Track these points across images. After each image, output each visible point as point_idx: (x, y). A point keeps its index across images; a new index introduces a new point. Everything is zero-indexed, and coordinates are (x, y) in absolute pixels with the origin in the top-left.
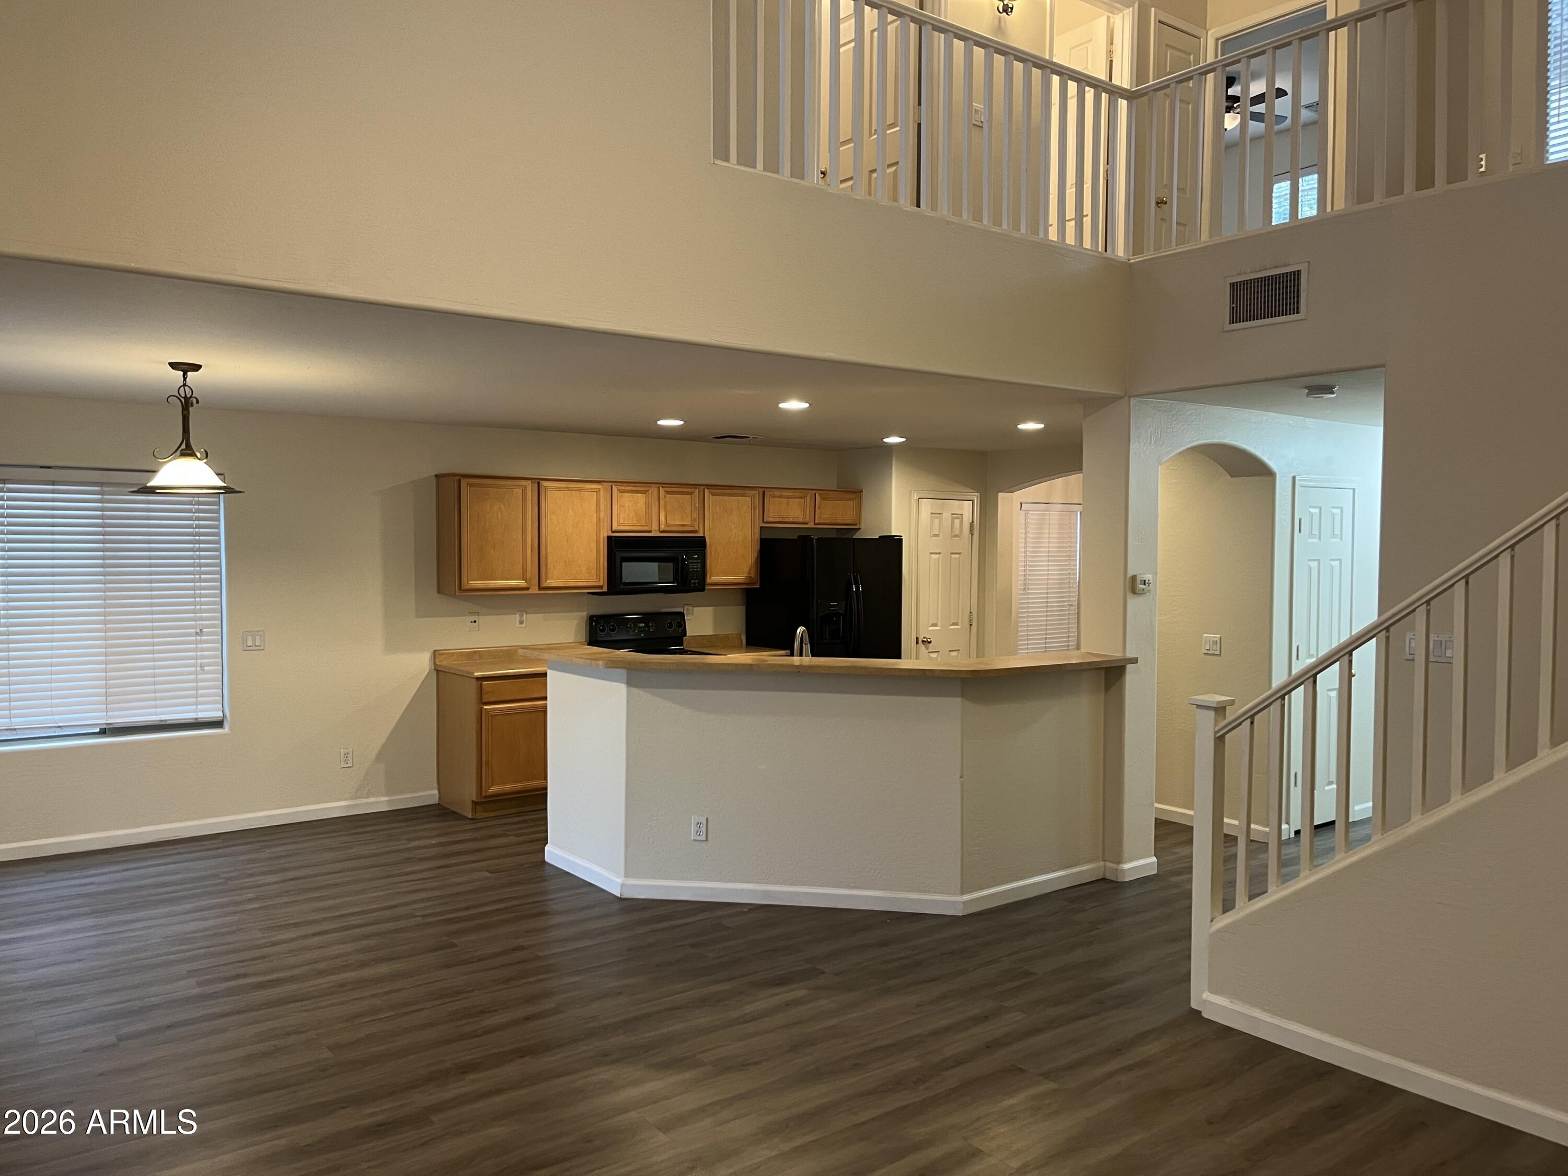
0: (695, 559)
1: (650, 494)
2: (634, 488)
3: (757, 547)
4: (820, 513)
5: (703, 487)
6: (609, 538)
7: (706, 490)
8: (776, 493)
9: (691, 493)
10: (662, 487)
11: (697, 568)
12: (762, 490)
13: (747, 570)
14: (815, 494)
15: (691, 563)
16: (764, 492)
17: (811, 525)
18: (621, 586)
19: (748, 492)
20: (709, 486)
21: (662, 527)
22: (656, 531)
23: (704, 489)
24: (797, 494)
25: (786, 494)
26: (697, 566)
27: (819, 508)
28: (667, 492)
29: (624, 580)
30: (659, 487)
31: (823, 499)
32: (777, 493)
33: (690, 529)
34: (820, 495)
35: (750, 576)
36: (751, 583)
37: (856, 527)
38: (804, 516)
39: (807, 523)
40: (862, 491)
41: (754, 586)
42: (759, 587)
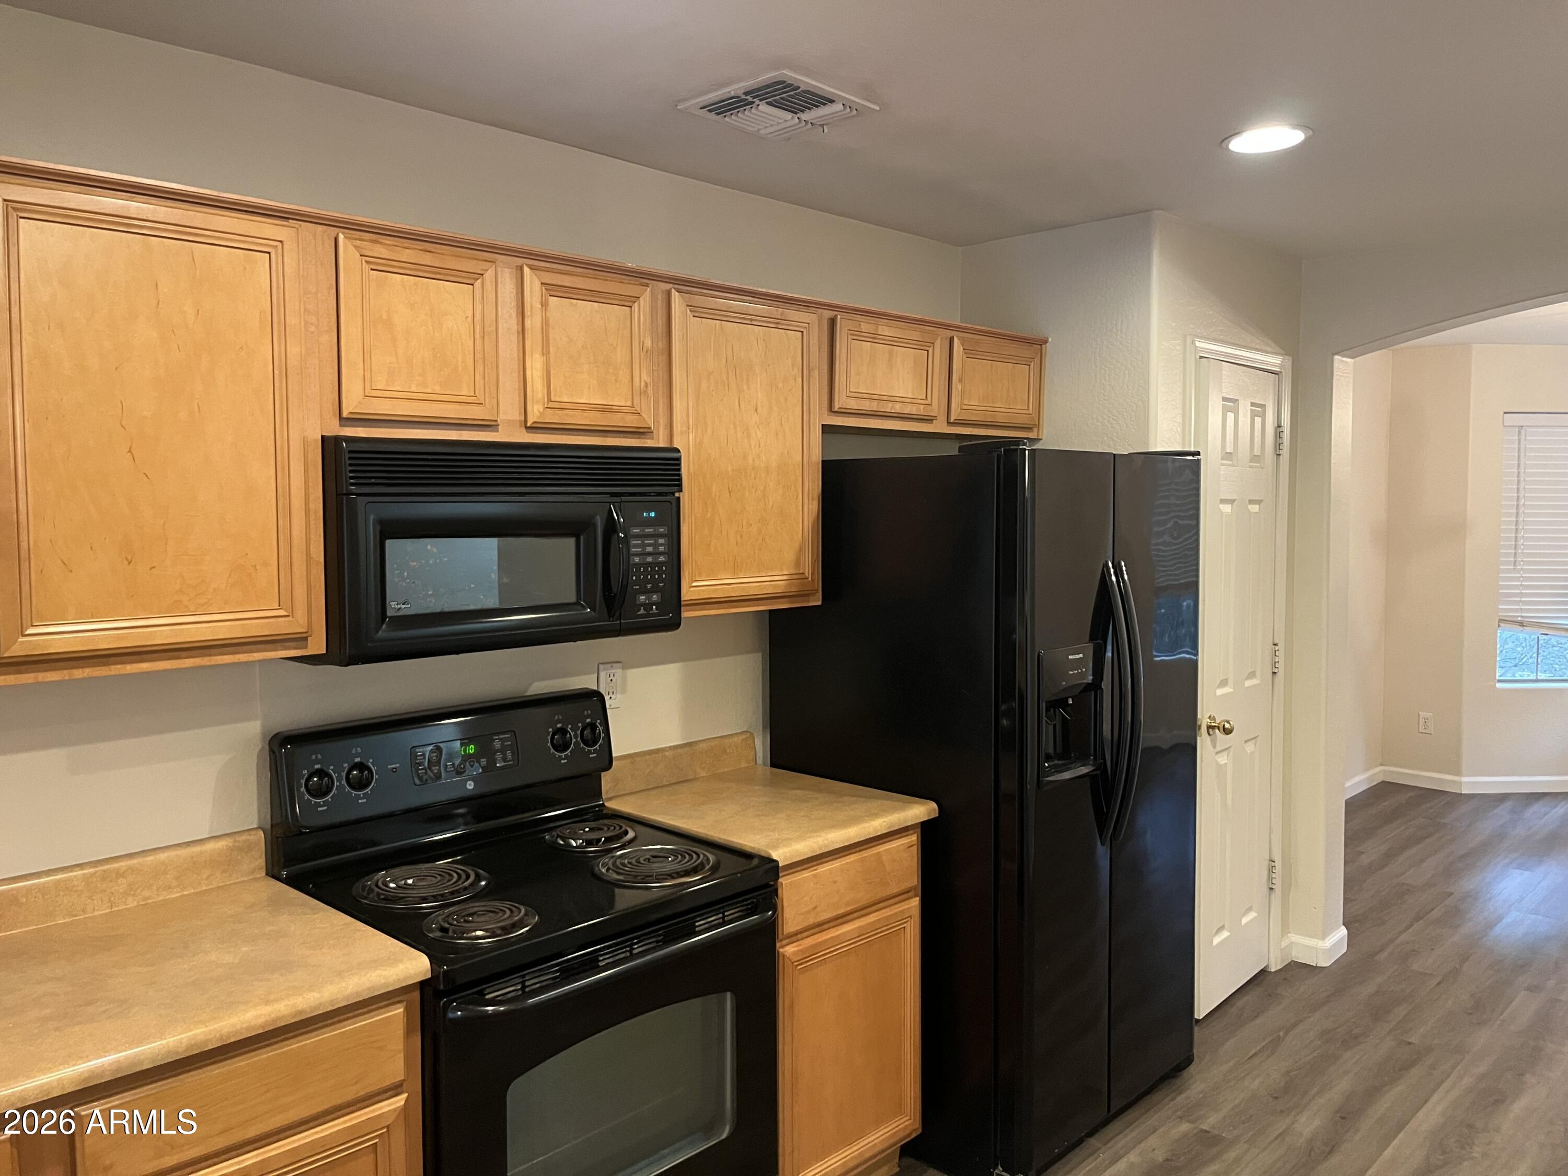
0: (650, 522)
1: (489, 286)
2: (427, 259)
3: (815, 484)
4: (963, 392)
5: (665, 286)
6: (330, 445)
7: (675, 295)
8: (864, 327)
9: (629, 301)
10: (531, 268)
11: (656, 554)
12: (828, 314)
13: (789, 555)
14: (951, 340)
15: (637, 536)
16: (832, 322)
17: (940, 427)
18: (383, 633)
19: (793, 314)
20: (685, 284)
21: (536, 413)
22: (510, 422)
23: (669, 294)
24: (914, 334)
25: (885, 330)
26: (655, 545)
27: (961, 381)
28: (551, 289)
29: (394, 607)
30: (521, 268)
31: (970, 353)
32: (866, 326)
33: (630, 421)
34: (963, 341)
35: (801, 574)
36: (803, 595)
37: (1032, 435)
38: (926, 397)
39: (932, 420)
40: (1046, 342)
41: (809, 601)
42: (820, 603)
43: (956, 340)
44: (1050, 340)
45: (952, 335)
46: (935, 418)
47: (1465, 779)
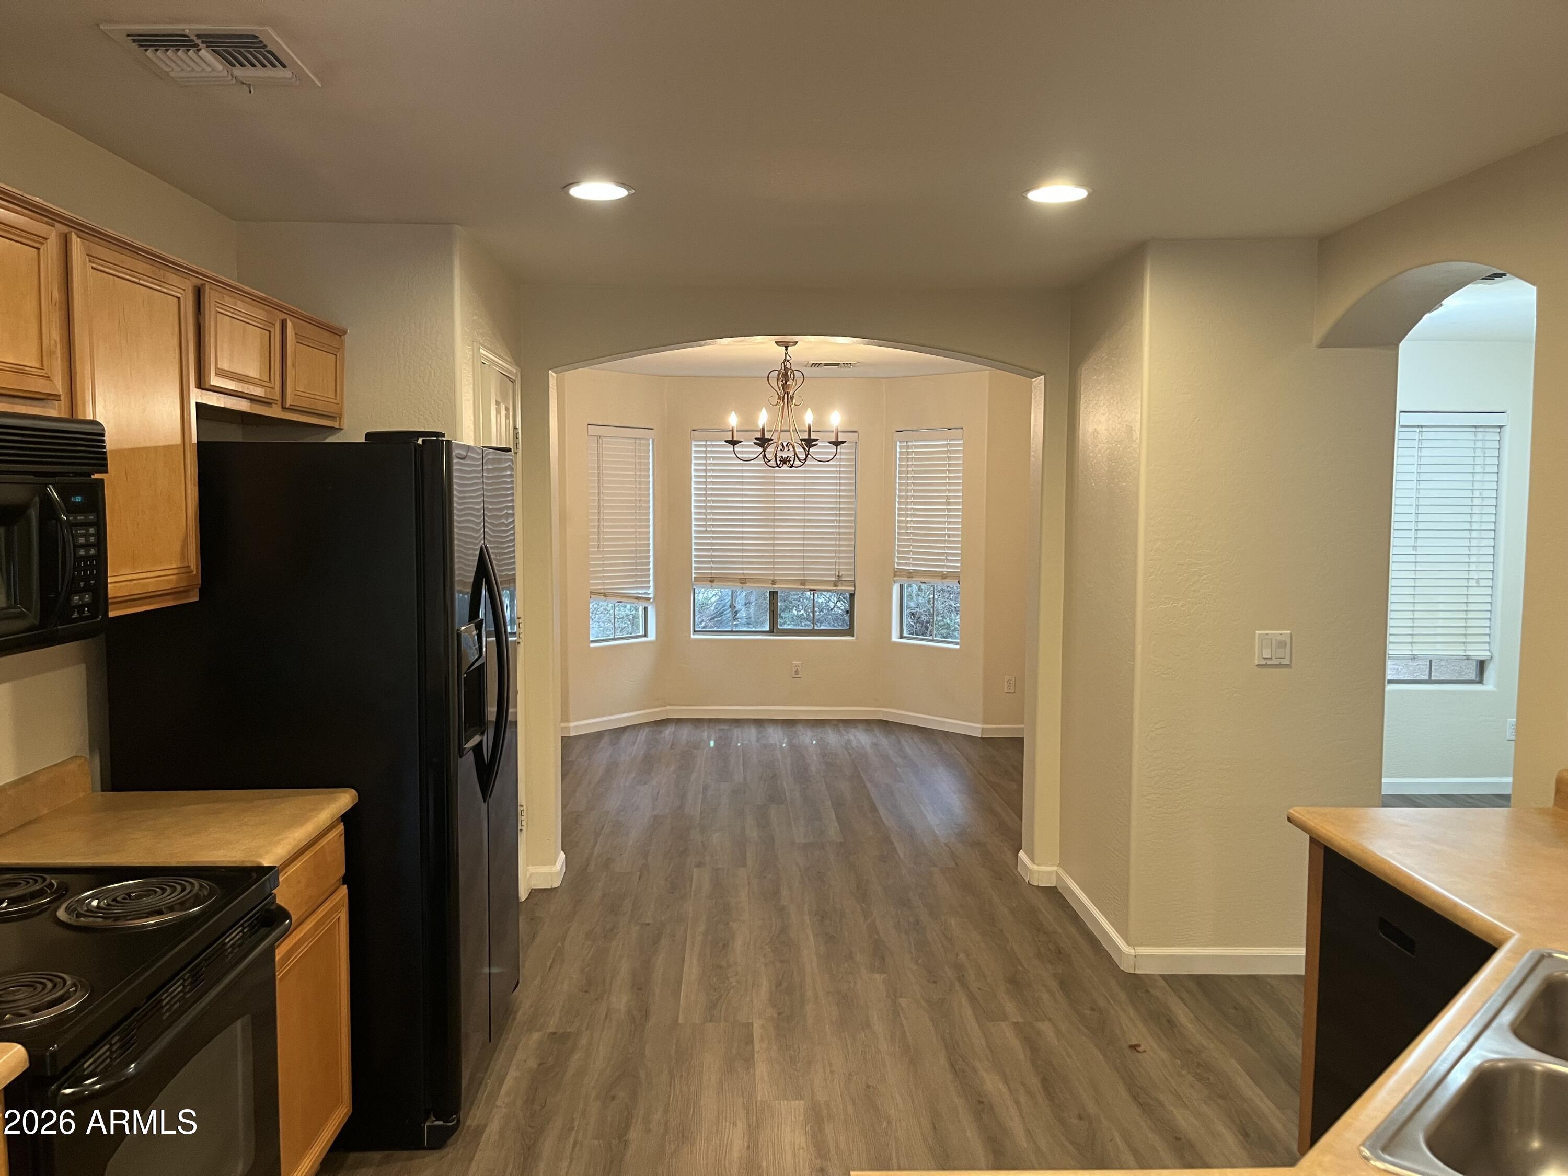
0: (80, 508)
4: (295, 377)
5: (64, 229)
7: (76, 241)
9: (37, 244)
11: (87, 546)
12: (197, 282)
13: (176, 548)
14: (286, 323)
16: (199, 290)
17: (278, 411)
19: (172, 277)
20: (83, 230)
24: (261, 313)
25: (242, 307)
26: (87, 536)
27: (294, 366)
31: (298, 338)
32: (227, 299)
33: (41, 386)
34: (293, 325)
35: (187, 567)
36: (186, 591)
37: (336, 425)
38: (270, 380)
39: (271, 403)
40: (345, 332)
41: (188, 597)
42: (197, 599)
43: (289, 324)
44: (348, 331)
45: (286, 317)
46: (275, 402)
47: (572, 724)
